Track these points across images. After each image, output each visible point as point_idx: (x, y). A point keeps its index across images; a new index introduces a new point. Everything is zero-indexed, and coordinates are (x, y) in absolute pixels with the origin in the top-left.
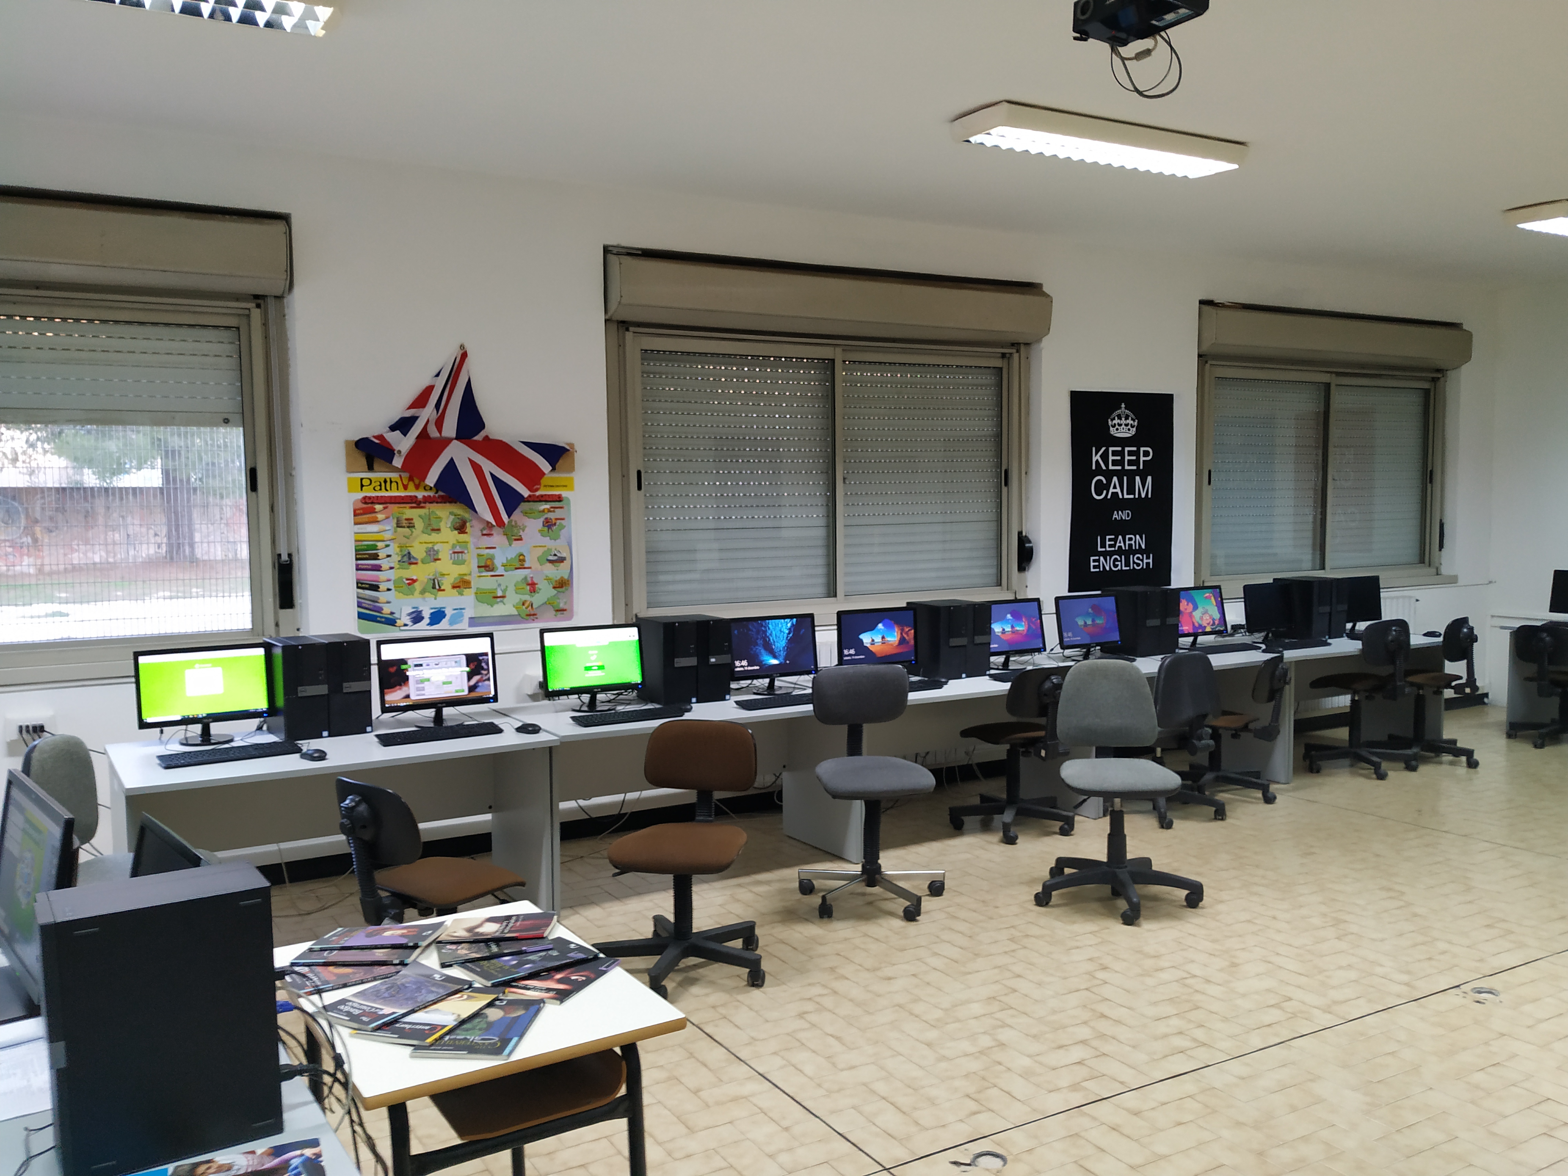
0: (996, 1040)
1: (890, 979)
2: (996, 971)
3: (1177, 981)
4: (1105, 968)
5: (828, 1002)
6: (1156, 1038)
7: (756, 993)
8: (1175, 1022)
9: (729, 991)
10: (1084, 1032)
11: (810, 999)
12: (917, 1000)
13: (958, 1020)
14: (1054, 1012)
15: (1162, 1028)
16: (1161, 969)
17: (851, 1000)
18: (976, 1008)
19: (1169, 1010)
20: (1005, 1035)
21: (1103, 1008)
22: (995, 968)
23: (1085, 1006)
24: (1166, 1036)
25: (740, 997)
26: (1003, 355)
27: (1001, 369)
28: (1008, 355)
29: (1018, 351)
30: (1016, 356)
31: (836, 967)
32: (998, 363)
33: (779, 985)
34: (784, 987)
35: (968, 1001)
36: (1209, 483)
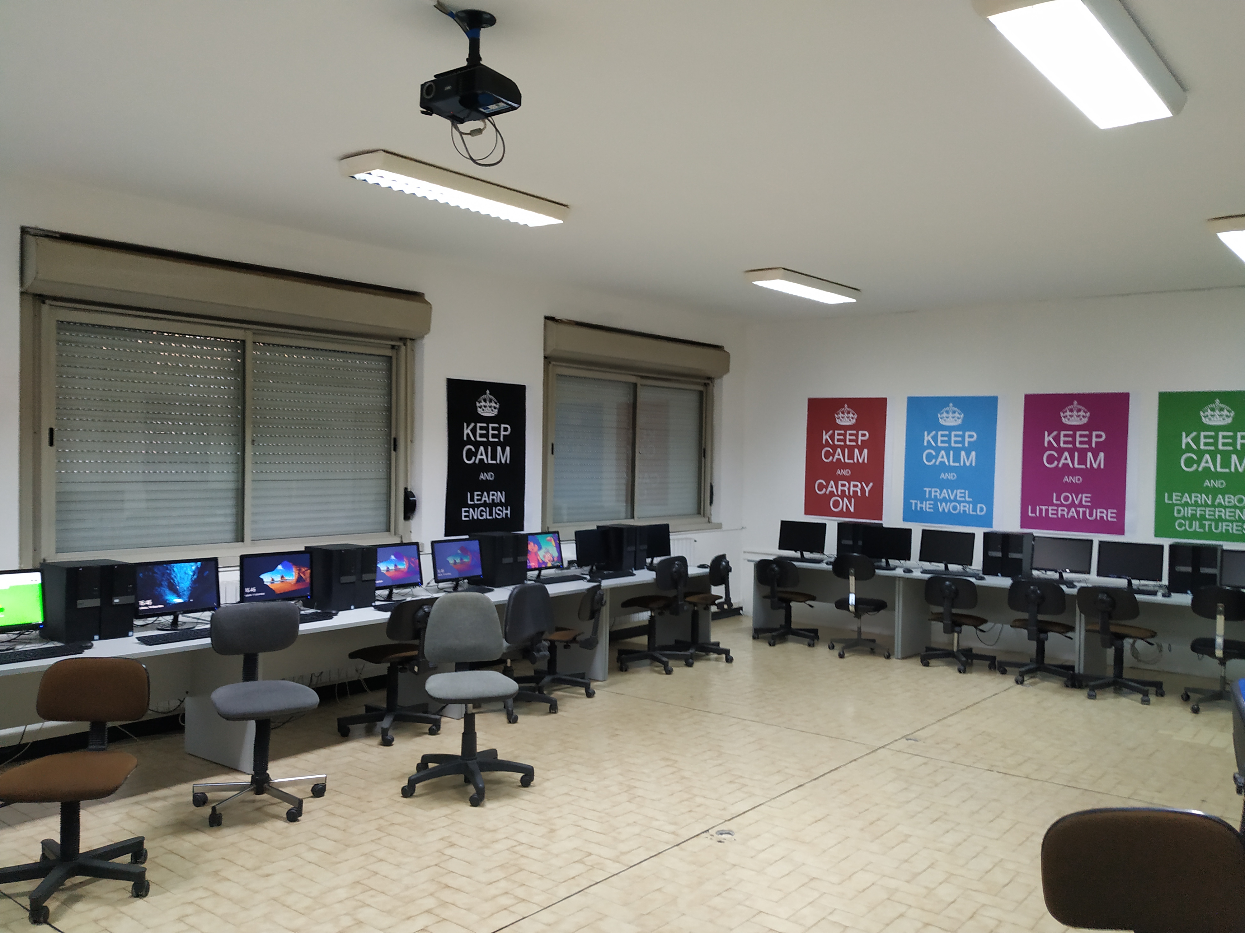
0: (355, 919)
1: (268, 875)
2: (363, 858)
3: (507, 850)
4: (452, 845)
5: (208, 904)
6: (486, 900)
7: (140, 903)
8: (503, 884)
9: (112, 903)
10: (430, 903)
11: (192, 903)
12: (291, 892)
13: (325, 906)
14: (407, 888)
15: (492, 891)
16: (496, 841)
17: (230, 899)
18: (342, 893)
19: (500, 874)
20: (364, 914)
21: (448, 880)
22: (362, 855)
23: (433, 880)
24: (495, 897)
25: (124, 909)
26: (393, 347)
27: (391, 357)
28: (396, 347)
29: (405, 344)
30: (403, 348)
31: (219, 871)
32: (388, 353)
33: (164, 893)
34: (168, 894)
35: (335, 888)
36: (552, 453)
